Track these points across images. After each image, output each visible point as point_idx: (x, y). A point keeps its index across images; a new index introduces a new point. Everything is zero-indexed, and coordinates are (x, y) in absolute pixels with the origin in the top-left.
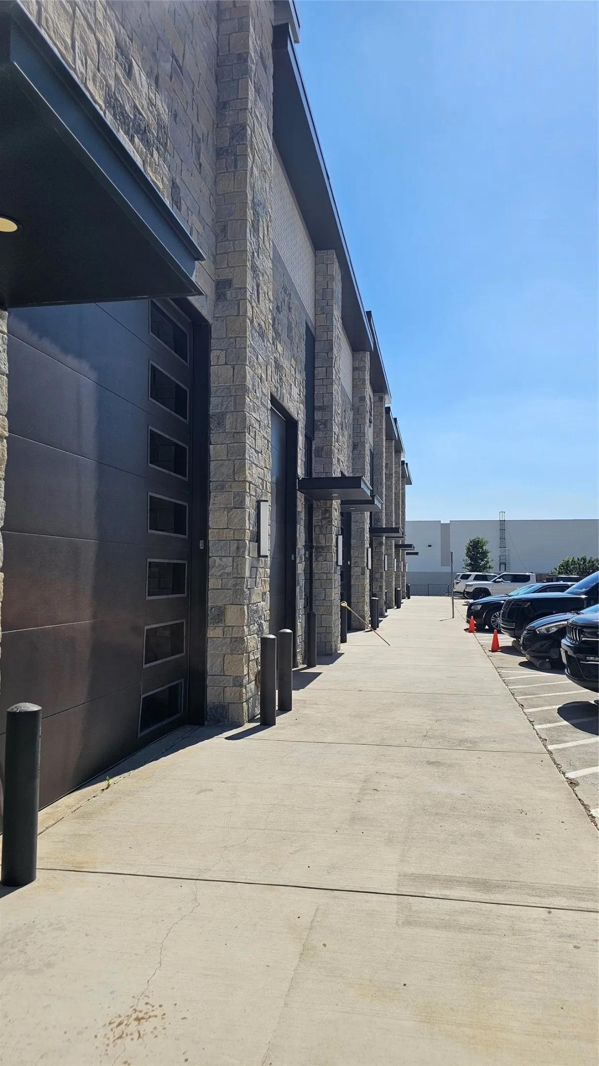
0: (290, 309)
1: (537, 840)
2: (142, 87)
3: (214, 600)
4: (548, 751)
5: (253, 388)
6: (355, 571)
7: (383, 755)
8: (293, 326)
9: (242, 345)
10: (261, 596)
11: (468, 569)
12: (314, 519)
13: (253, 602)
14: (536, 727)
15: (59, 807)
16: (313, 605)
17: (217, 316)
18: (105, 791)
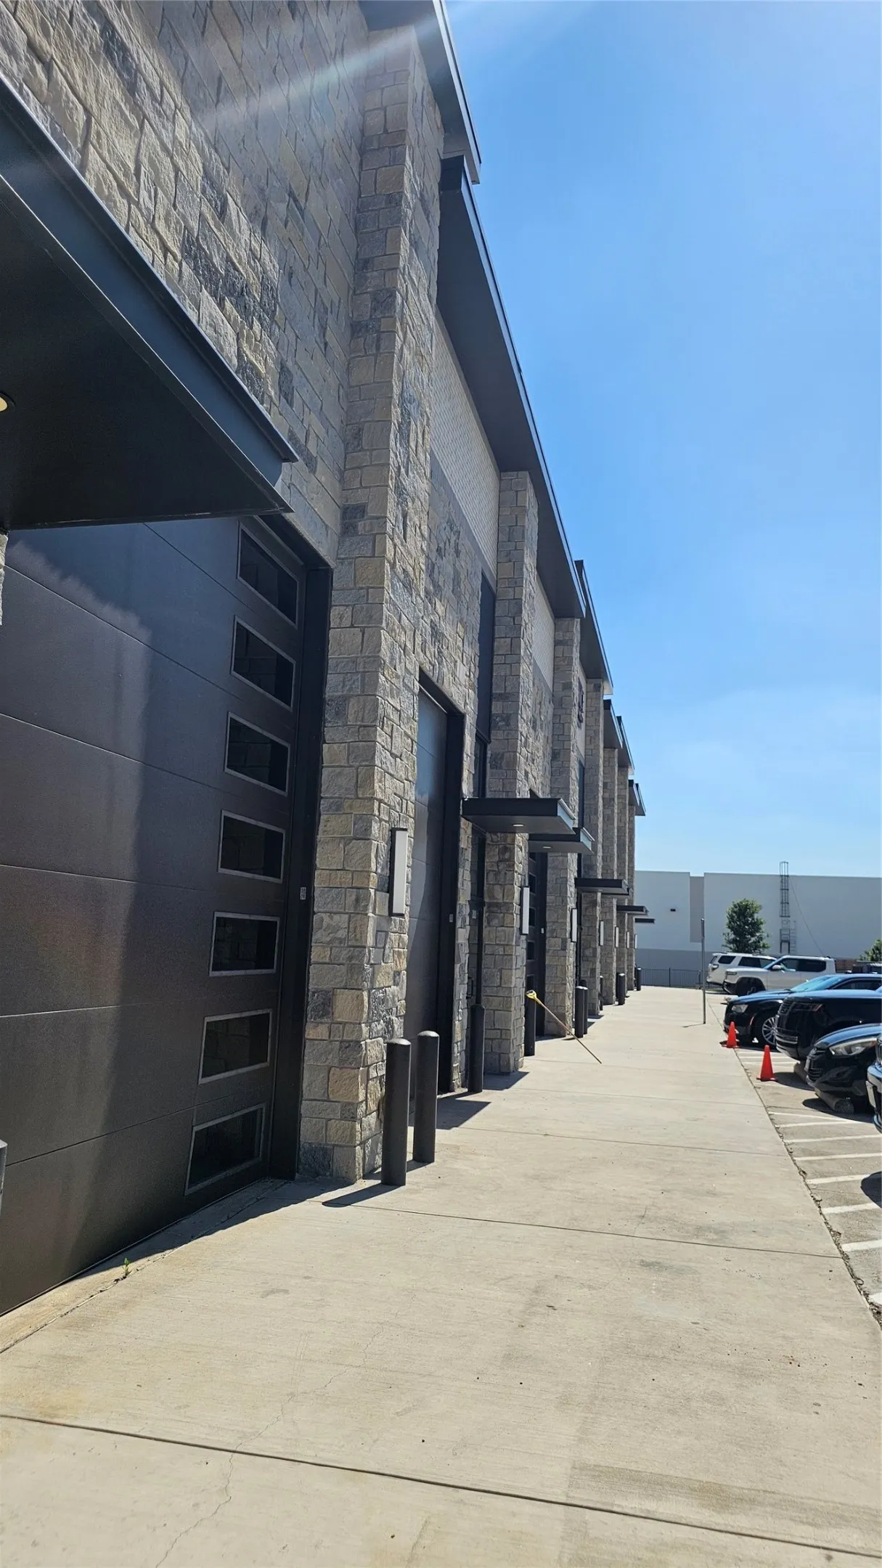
0: (457, 553)
1: (814, 1415)
2: (240, 232)
3: (317, 979)
4: (842, 1253)
5: (390, 663)
6: (552, 944)
7: (571, 1247)
8: (462, 577)
9: (377, 601)
10: (391, 976)
11: (731, 948)
12: (487, 860)
13: (377, 986)
14: (825, 1211)
15: (44, 1306)
16: (483, 994)
17: (342, 556)
18: (120, 1282)
